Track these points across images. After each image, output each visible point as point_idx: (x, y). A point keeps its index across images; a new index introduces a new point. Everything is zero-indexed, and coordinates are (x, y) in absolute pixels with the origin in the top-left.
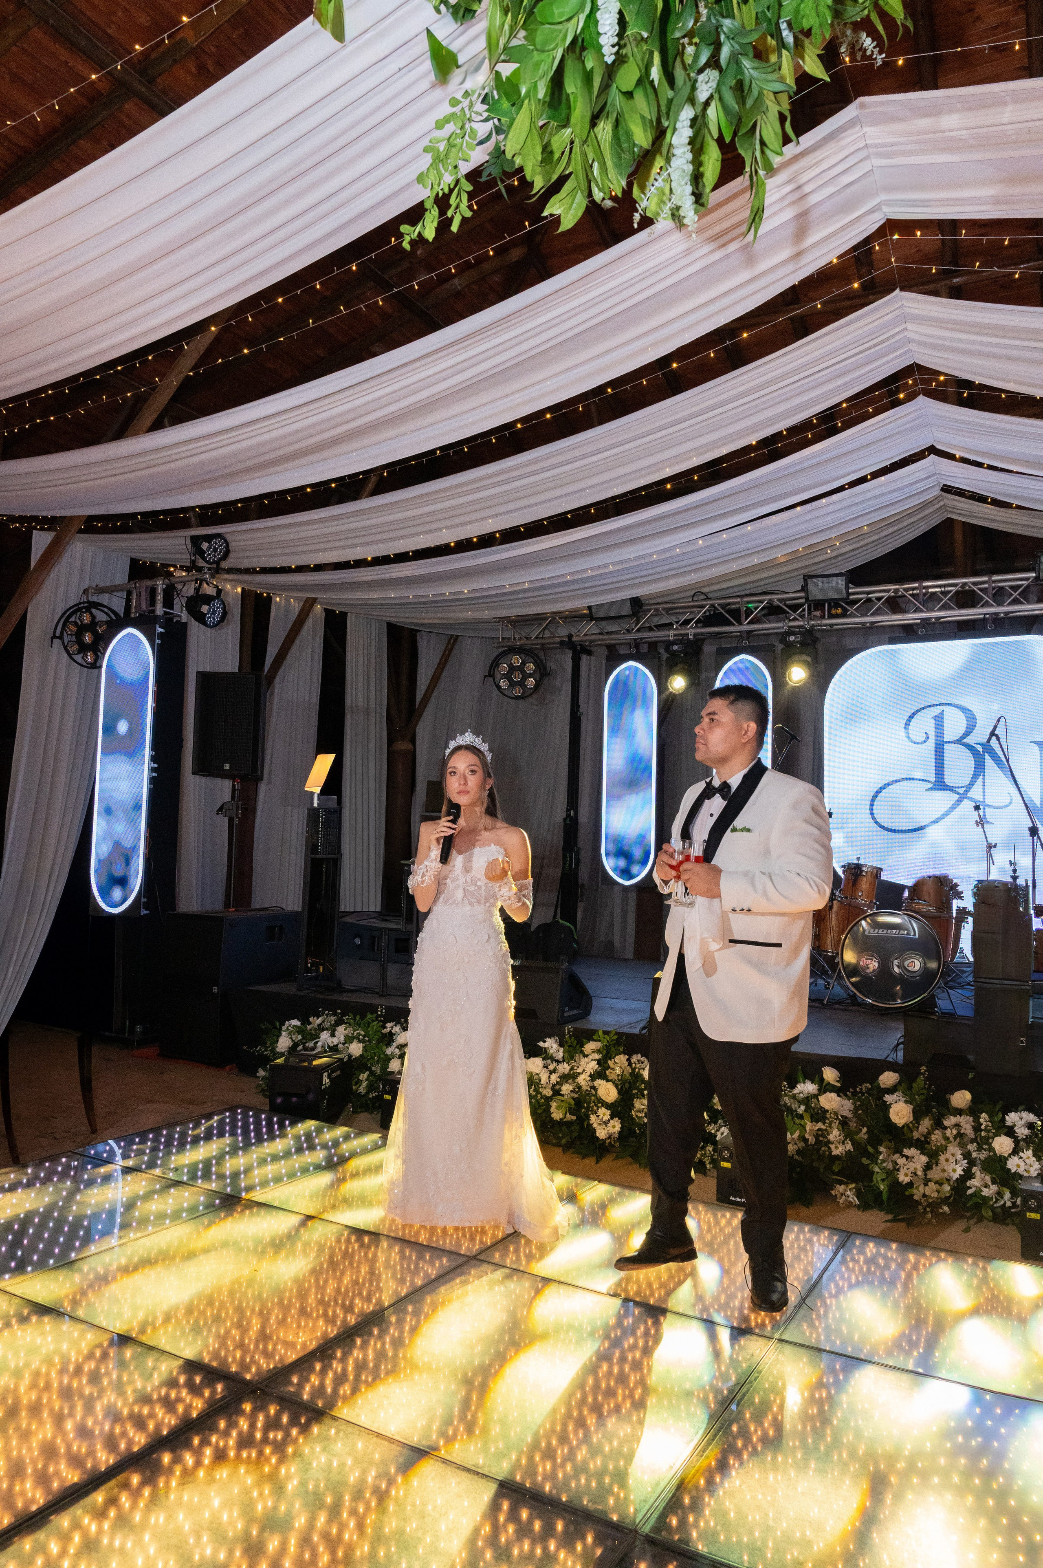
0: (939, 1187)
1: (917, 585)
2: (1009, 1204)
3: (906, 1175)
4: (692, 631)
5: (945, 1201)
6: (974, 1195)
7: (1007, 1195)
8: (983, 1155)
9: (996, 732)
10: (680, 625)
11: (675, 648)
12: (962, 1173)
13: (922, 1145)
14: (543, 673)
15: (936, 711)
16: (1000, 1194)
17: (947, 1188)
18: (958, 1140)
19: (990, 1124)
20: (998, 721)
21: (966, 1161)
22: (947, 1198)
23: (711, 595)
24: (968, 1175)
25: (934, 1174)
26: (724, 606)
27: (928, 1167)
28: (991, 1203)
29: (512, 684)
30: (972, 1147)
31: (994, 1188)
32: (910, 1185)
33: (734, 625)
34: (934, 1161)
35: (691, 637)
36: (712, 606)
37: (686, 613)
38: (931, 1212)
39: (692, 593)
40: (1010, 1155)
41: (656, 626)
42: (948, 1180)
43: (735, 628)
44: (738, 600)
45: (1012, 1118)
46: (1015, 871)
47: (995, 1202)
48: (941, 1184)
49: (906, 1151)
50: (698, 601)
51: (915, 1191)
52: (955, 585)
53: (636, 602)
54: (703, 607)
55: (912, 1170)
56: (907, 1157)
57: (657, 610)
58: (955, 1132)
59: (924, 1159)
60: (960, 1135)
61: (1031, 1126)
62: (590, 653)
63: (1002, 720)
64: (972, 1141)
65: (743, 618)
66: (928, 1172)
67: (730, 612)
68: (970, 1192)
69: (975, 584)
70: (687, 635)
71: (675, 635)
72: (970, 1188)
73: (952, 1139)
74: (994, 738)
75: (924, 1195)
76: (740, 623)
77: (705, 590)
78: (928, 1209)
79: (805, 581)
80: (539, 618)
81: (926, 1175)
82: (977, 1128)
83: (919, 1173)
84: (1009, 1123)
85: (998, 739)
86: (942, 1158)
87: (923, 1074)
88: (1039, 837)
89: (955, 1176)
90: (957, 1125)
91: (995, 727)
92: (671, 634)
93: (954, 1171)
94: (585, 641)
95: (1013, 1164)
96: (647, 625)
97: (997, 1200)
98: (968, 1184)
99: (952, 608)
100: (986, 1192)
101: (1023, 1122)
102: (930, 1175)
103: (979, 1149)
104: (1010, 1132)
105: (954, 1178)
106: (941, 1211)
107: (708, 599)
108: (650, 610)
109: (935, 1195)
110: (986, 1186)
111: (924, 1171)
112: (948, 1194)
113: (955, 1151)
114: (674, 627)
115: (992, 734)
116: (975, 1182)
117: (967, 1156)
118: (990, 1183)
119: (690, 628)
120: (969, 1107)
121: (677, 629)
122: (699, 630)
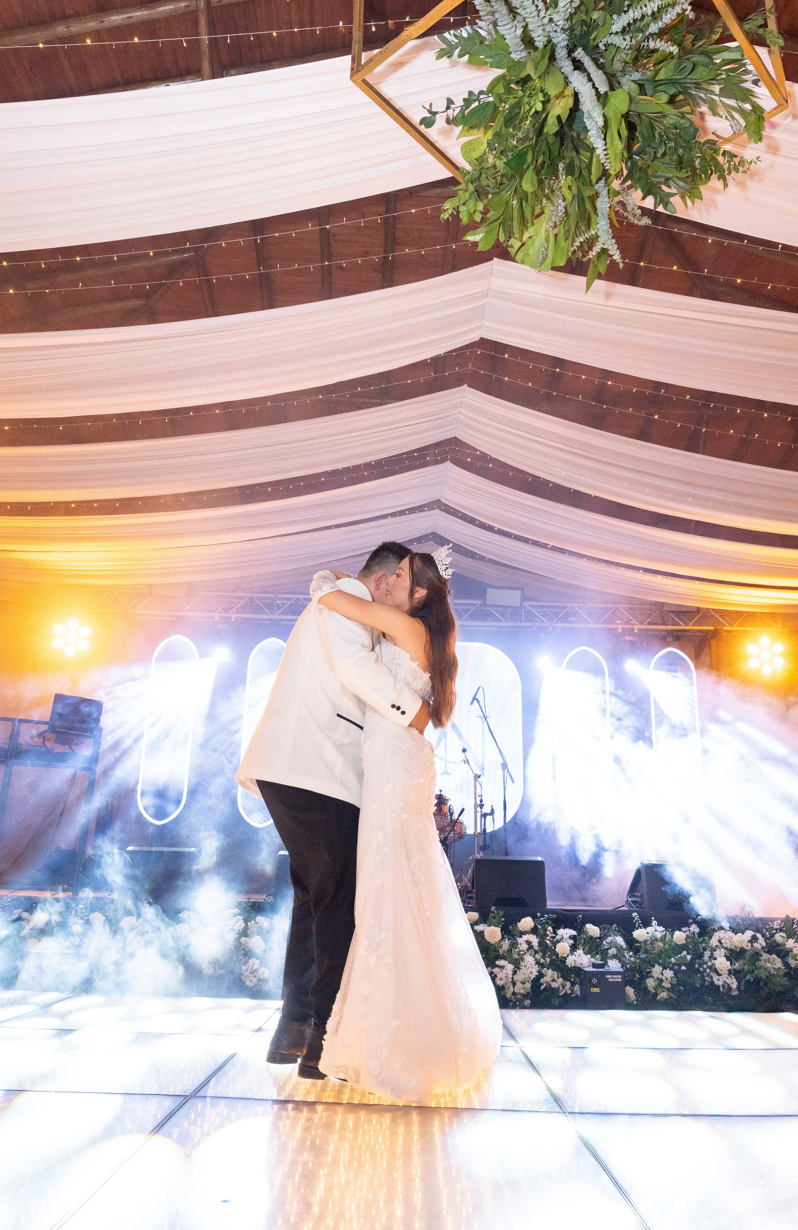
0: (523, 986)
2: (569, 992)
3: (501, 979)
4: (233, 616)
5: (527, 996)
6: (545, 989)
7: (569, 984)
8: (549, 960)
9: (477, 697)
10: (222, 610)
11: (220, 627)
12: (537, 974)
13: (508, 957)
16: (563, 986)
17: (528, 985)
18: (530, 951)
20: (478, 689)
21: (537, 966)
22: (528, 993)
23: (246, 590)
24: (541, 975)
25: (519, 977)
26: (261, 599)
27: (515, 973)
28: (558, 992)
29: (66, 645)
30: (539, 956)
31: (560, 981)
32: (503, 987)
33: (268, 614)
34: (517, 968)
35: (233, 620)
36: (251, 598)
37: (227, 601)
40: (568, 956)
42: (528, 981)
43: (269, 616)
44: (273, 596)
45: (561, 933)
48: (524, 984)
49: (498, 963)
50: (237, 593)
51: (507, 991)
53: (190, 586)
54: (243, 598)
55: (504, 975)
56: (499, 967)
57: (205, 595)
58: (527, 946)
59: (511, 967)
60: (531, 948)
61: (573, 937)
63: (481, 689)
64: (539, 951)
65: (275, 609)
66: (514, 976)
67: (265, 604)
68: (542, 987)
70: (230, 617)
71: (220, 617)
72: (543, 984)
73: (526, 952)
74: (475, 701)
75: (514, 993)
76: (272, 613)
77: (243, 586)
81: (513, 978)
82: (542, 942)
83: (510, 977)
84: (558, 938)
85: (478, 702)
86: (522, 965)
87: (493, 912)
88: (508, 770)
89: (533, 976)
90: (527, 942)
91: (476, 694)
92: (217, 616)
93: (531, 973)
94: (139, 615)
95: (571, 961)
96: (196, 607)
97: (562, 989)
98: (542, 981)
100: (554, 985)
101: (568, 935)
102: (516, 978)
103: (544, 957)
105: (532, 979)
106: (526, 1003)
107: (245, 592)
108: (199, 595)
109: (523, 991)
110: (553, 981)
111: (513, 975)
112: (529, 991)
113: (529, 960)
114: (219, 611)
115: (474, 698)
116: (547, 979)
117: (538, 963)
118: (556, 978)
119: (232, 613)
120: (532, 929)
121: (221, 612)
122: (239, 615)
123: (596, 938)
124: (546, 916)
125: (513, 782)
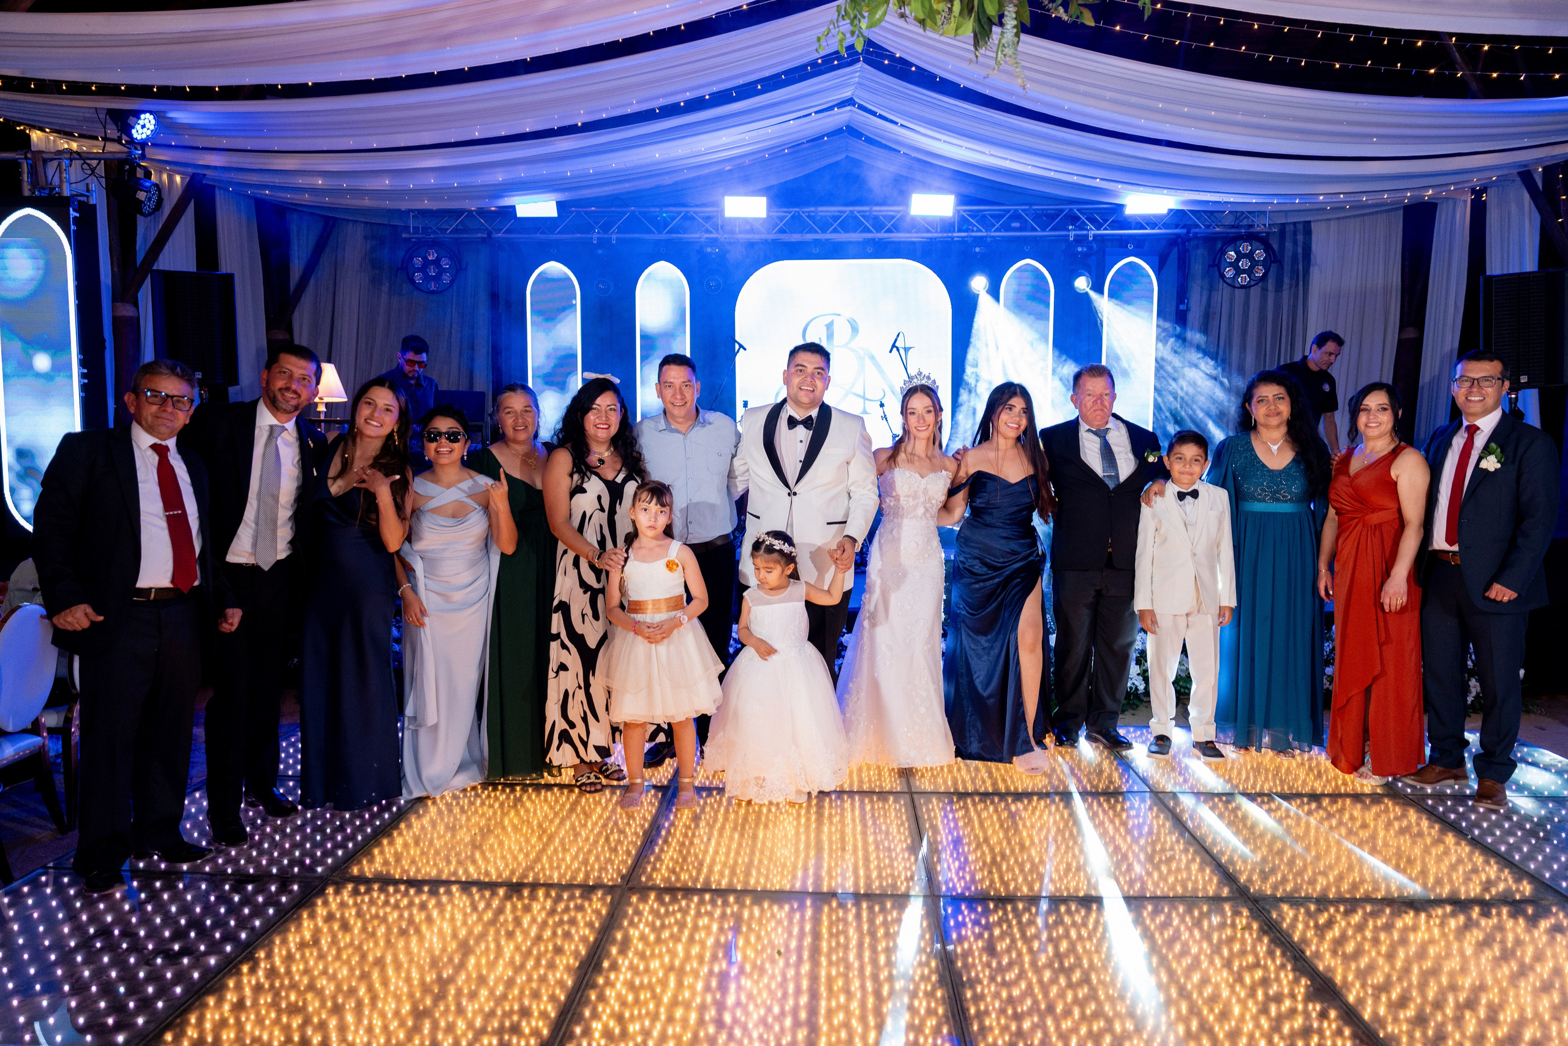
1: (812, 209)
4: (614, 237)
9: (896, 345)
10: (600, 228)
11: (600, 252)
14: (459, 268)
15: (828, 320)
20: (899, 335)
26: (644, 214)
29: (427, 278)
33: (651, 232)
35: (614, 242)
36: (633, 212)
37: (604, 217)
41: (576, 228)
43: (656, 237)
44: (657, 209)
50: (615, 206)
52: (844, 212)
54: (625, 213)
57: (578, 213)
63: (901, 334)
65: (662, 226)
67: (649, 220)
69: (859, 212)
70: (610, 239)
71: (598, 239)
74: (895, 349)
76: (660, 232)
80: (455, 213)
85: (898, 350)
91: (896, 340)
92: (595, 239)
94: (503, 238)
96: (569, 227)
99: (839, 232)
107: (627, 205)
108: (574, 213)
114: (596, 231)
119: (612, 233)
121: (599, 233)
122: (621, 236)
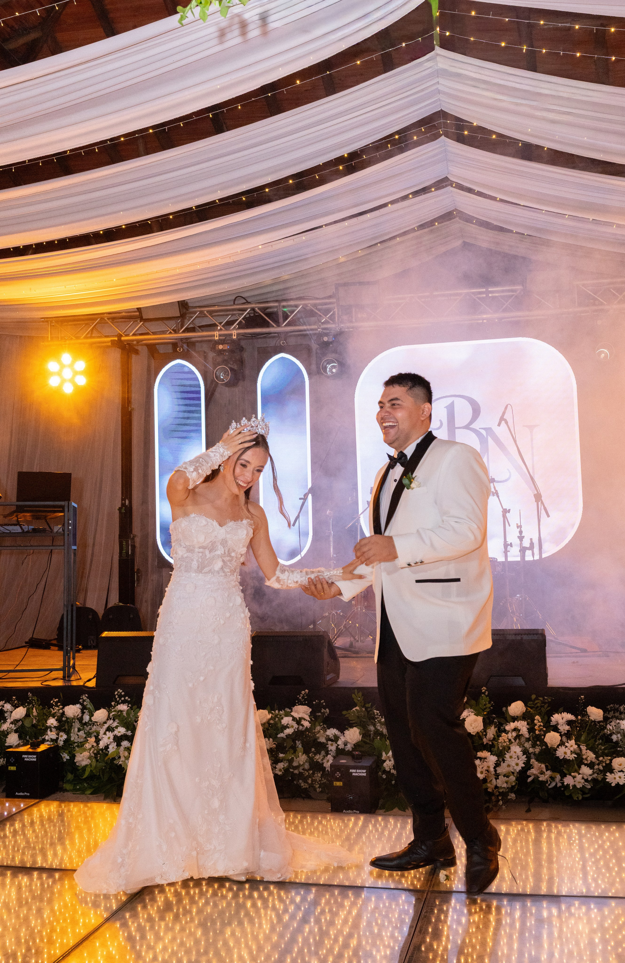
0: (507, 779)
1: (429, 294)
2: (559, 785)
3: (482, 773)
4: (235, 332)
5: (511, 789)
6: (533, 781)
7: (558, 777)
8: (537, 750)
9: (505, 417)
10: (223, 326)
11: (221, 347)
12: (523, 765)
13: (490, 748)
14: (93, 370)
15: (449, 401)
16: (552, 778)
17: (513, 778)
18: (518, 740)
19: (542, 724)
20: (506, 408)
21: (525, 756)
22: (513, 787)
23: (249, 300)
24: (528, 766)
25: (502, 769)
26: (264, 310)
27: (497, 765)
28: (547, 785)
29: (63, 381)
30: (527, 745)
31: (549, 773)
32: (485, 780)
33: (273, 326)
34: (501, 760)
35: (235, 337)
36: (253, 309)
37: (228, 315)
38: (502, 799)
39: (234, 298)
40: (558, 747)
41: (200, 327)
42: (513, 773)
43: (274, 329)
44: (276, 304)
45: (557, 718)
46: (521, 532)
47: (549, 785)
48: (508, 777)
49: (480, 754)
50: (238, 304)
51: (489, 785)
52: (459, 295)
53: (183, 305)
54: (245, 310)
55: (485, 768)
56: (480, 759)
57: (201, 312)
58: (514, 734)
59: (493, 759)
60: (519, 737)
61: (569, 723)
62: (137, 352)
63: (509, 406)
64: (528, 740)
65: (281, 320)
66: (497, 769)
67: (268, 315)
68: (530, 780)
69: (475, 294)
70: (231, 335)
71: (220, 335)
72: (530, 776)
73: (513, 741)
74: (503, 422)
75: (496, 787)
76: (278, 325)
77: (244, 295)
78: (500, 798)
79: (336, 288)
81: (496, 771)
82: (531, 730)
83: (492, 769)
84: (552, 723)
85: (506, 423)
86: (507, 756)
87: (484, 693)
88: (542, 503)
89: (518, 768)
90: (516, 729)
91: (504, 413)
92: (216, 335)
93: (517, 764)
94: (133, 341)
95: (561, 753)
96: (191, 326)
97: (551, 782)
98: (529, 773)
99: (455, 314)
100: (542, 778)
101: (565, 720)
102: (499, 770)
103: (533, 746)
104: (555, 729)
105: (518, 771)
106: (509, 797)
107: (248, 303)
108: (195, 313)
109: (505, 785)
110: (542, 773)
111: (495, 768)
112: (514, 784)
113: (516, 749)
114: (219, 328)
115: (502, 419)
116: (534, 771)
117: (525, 752)
118: (544, 770)
119: (233, 329)
120: (524, 714)
121: (221, 329)
122: (242, 331)
123: (599, 722)
124: (541, 699)
125: (548, 516)
